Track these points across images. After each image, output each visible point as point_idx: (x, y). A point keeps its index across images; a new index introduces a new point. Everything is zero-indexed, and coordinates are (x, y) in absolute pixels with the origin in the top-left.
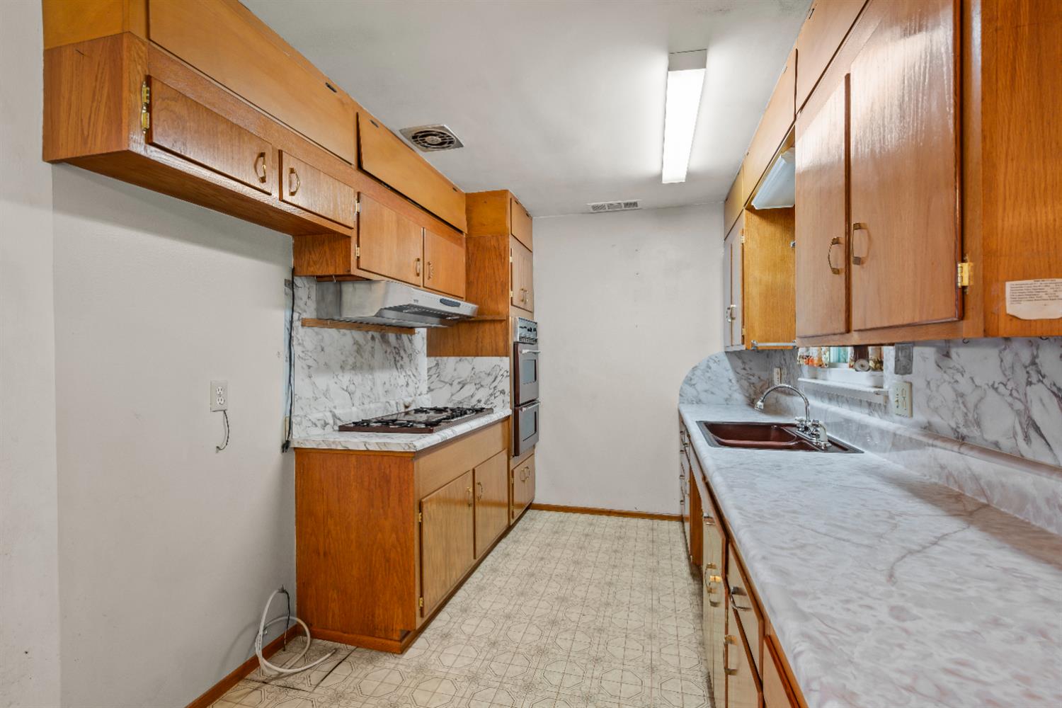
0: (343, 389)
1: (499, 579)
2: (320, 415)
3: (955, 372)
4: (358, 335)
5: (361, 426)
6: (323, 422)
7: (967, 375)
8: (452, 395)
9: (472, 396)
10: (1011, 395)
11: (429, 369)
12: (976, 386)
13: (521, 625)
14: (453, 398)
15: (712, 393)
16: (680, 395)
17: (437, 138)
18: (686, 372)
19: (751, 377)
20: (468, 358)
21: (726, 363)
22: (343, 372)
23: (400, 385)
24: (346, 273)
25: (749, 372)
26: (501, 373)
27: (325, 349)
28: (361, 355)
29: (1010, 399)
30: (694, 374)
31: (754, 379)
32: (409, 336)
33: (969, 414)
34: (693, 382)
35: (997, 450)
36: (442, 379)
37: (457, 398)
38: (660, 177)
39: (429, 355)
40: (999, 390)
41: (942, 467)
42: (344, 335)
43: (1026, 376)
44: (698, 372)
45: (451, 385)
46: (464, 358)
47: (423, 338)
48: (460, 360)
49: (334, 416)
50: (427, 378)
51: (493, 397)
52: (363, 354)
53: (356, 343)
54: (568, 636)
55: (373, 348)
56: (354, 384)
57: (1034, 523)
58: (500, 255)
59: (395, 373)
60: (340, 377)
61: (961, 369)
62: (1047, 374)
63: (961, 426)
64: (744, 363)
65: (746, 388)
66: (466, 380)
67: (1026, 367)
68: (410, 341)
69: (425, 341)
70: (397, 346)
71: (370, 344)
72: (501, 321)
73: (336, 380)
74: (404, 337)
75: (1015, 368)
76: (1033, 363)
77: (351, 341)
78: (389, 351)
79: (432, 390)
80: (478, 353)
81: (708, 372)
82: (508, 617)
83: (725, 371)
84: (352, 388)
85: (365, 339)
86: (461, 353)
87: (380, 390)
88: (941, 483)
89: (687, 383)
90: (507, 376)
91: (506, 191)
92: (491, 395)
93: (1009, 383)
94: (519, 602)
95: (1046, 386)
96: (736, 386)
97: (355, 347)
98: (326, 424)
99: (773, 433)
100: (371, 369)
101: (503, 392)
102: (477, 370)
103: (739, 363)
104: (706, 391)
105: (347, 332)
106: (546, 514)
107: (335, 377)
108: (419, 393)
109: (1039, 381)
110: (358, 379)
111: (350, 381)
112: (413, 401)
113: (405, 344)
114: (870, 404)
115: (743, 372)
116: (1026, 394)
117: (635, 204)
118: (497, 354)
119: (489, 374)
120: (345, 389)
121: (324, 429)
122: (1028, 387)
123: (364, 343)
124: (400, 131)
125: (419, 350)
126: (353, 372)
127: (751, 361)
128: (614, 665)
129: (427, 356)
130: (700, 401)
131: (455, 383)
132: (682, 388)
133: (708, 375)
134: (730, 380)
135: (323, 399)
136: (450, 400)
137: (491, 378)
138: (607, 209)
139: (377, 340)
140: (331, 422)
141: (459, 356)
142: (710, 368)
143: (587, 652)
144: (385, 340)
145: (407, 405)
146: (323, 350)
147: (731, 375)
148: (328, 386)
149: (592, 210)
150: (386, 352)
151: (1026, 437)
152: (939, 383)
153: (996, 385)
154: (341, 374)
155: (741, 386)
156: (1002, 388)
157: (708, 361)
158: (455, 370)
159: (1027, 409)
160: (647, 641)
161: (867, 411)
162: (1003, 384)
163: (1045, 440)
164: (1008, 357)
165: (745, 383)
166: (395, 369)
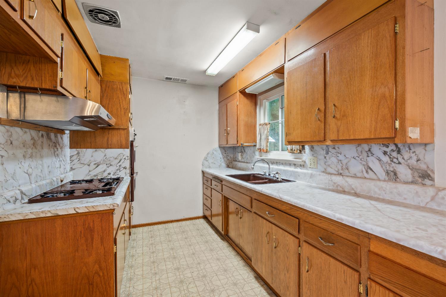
0: (25, 172)
1: (138, 270)
2: (12, 193)
3: (337, 153)
4: (34, 133)
5: (44, 198)
6: (14, 198)
7: (343, 154)
8: (90, 171)
9: (104, 171)
10: (361, 160)
11: (71, 157)
12: (347, 158)
13: (166, 290)
14: (90, 173)
15: (215, 164)
16: (202, 165)
17: (107, 17)
18: (205, 155)
19: (228, 157)
20: (101, 149)
21: (219, 151)
22: (25, 160)
23: (57, 167)
24: (53, 88)
25: (227, 154)
26: (124, 157)
27: (13, 143)
28: (36, 147)
29: (361, 161)
30: (208, 156)
31: (229, 158)
32: (61, 135)
33: (343, 166)
34: (207, 159)
35: (355, 176)
36: (82, 162)
37: (93, 173)
38: (205, 71)
39: (71, 147)
40: (356, 159)
41: (335, 183)
42: (26, 132)
43: (367, 154)
44: (209, 155)
45: (89, 165)
46: (98, 150)
47: (68, 137)
48: (96, 151)
49: (22, 193)
50: (69, 162)
51: (119, 171)
52: (37, 146)
53: (33, 139)
54: (192, 285)
55: (42, 142)
56: (31, 168)
57: (374, 196)
58: (124, 93)
59: (54, 159)
60: (23, 163)
61: (340, 153)
62: (374, 153)
63: (340, 170)
64: (225, 151)
65: (226, 161)
66: (100, 162)
67: (367, 152)
68: (62, 138)
69: (69, 138)
70: (55, 142)
71: (41, 139)
72: (124, 129)
73: (20, 165)
74: (59, 135)
75: (362, 152)
76: (369, 150)
77: (30, 138)
78: (51, 145)
79: (74, 169)
80: (109, 146)
81: (213, 155)
82: (156, 289)
83: (219, 154)
84: (30, 171)
85: (38, 135)
86: (96, 146)
87: (46, 171)
88: (334, 188)
89: (205, 160)
90: (128, 159)
91: (127, 60)
92: (117, 170)
93: (360, 157)
94: (157, 278)
95: (374, 157)
96: (223, 160)
97: (32, 142)
98: (16, 199)
99: (252, 178)
100: (42, 157)
101: (125, 168)
102: (107, 156)
103: (224, 151)
104: (212, 163)
105: (27, 130)
106: (141, 229)
107: (20, 164)
108: (66, 172)
109: (372, 156)
110: (33, 164)
111: (29, 166)
112: (65, 177)
113: (59, 140)
114: (295, 165)
115: (225, 155)
116: (367, 160)
117: (186, 81)
118: (121, 147)
119: (116, 158)
120: (26, 172)
121: (15, 204)
122: (368, 157)
123: (38, 139)
124: (82, 3)
125: (66, 144)
126: (31, 159)
127: (227, 150)
128: (221, 290)
129: (70, 148)
130: (210, 167)
131: (92, 164)
132: (203, 162)
133: (213, 156)
134: (221, 158)
135: (11, 181)
136: (88, 175)
137: (118, 161)
138: (179, 81)
139: (44, 137)
140: (19, 197)
141: (95, 148)
142: (214, 153)
143: (206, 289)
144: (49, 138)
145: (62, 180)
146: (11, 143)
147: (221, 156)
148: (15, 170)
149: (165, 80)
150: (49, 145)
151: (367, 172)
152: (330, 157)
153: (355, 157)
154: (23, 161)
155: (225, 160)
156: (357, 158)
157: (213, 151)
158: (92, 156)
159: (367, 164)
160: (225, 273)
161: (294, 167)
162: (358, 157)
163: (374, 172)
164: (359, 149)
165: (226, 159)
166: (54, 157)
